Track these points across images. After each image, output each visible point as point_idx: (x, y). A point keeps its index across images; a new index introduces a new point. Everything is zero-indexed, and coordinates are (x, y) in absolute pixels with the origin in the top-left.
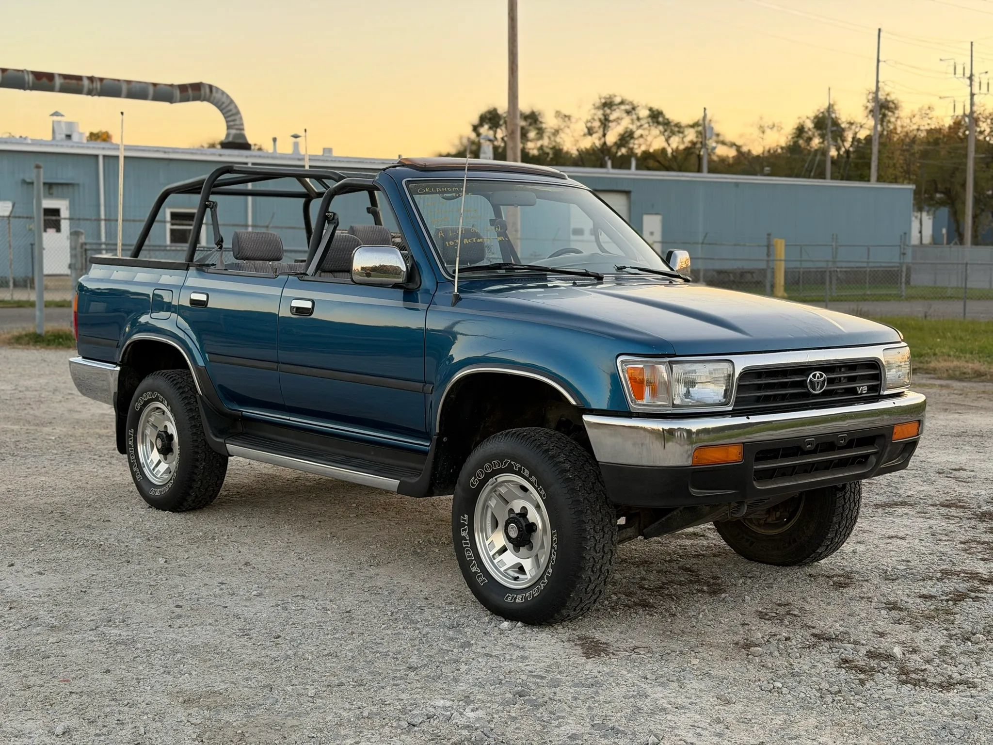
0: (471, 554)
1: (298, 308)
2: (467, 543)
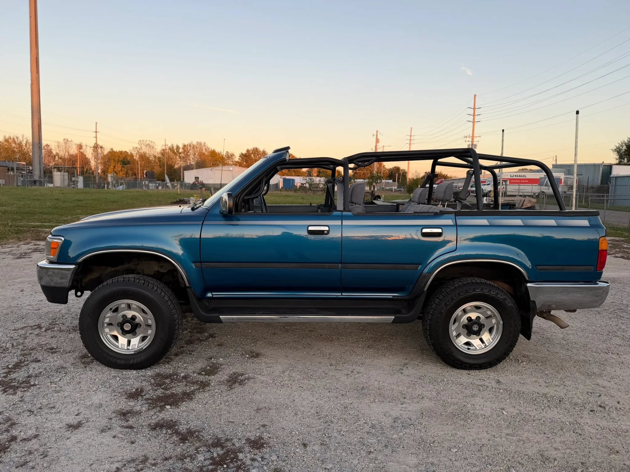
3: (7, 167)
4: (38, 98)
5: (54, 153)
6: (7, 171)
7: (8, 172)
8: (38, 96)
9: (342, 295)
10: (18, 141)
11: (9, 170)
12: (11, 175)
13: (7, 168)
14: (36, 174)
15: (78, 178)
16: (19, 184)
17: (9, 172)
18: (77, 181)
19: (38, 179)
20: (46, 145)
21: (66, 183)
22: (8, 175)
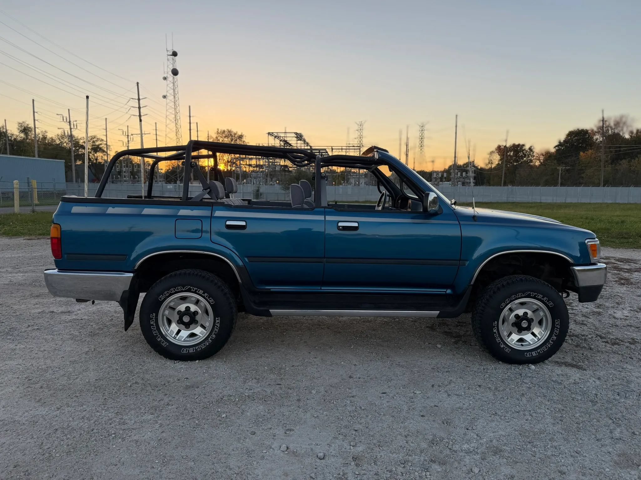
0: (499, 339)
1: (343, 227)
2: (497, 335)
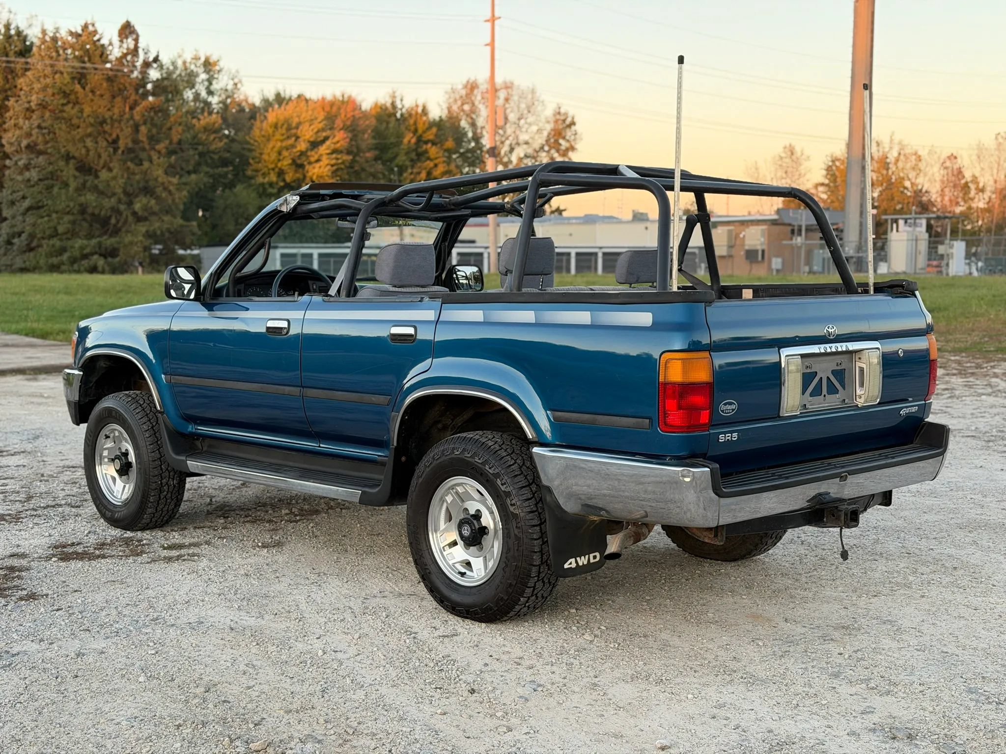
3: (790, 225)
4: (869, 36)
5: (968, 175)
6: (789, 235)
7: (791, 239)
8: (870, 30)
9: (319, 447)
10: (878, 151)
11: (793, 232)
12: (796, 244)
13: (790, 228)
14: (851, 239)
15: (952, 247)
16: (815, 268)
17: (794, 238)
18: (948, 255)
19: (854, 255)
20: (949, 158)
21: (922, 261)
22: (791, 245)
